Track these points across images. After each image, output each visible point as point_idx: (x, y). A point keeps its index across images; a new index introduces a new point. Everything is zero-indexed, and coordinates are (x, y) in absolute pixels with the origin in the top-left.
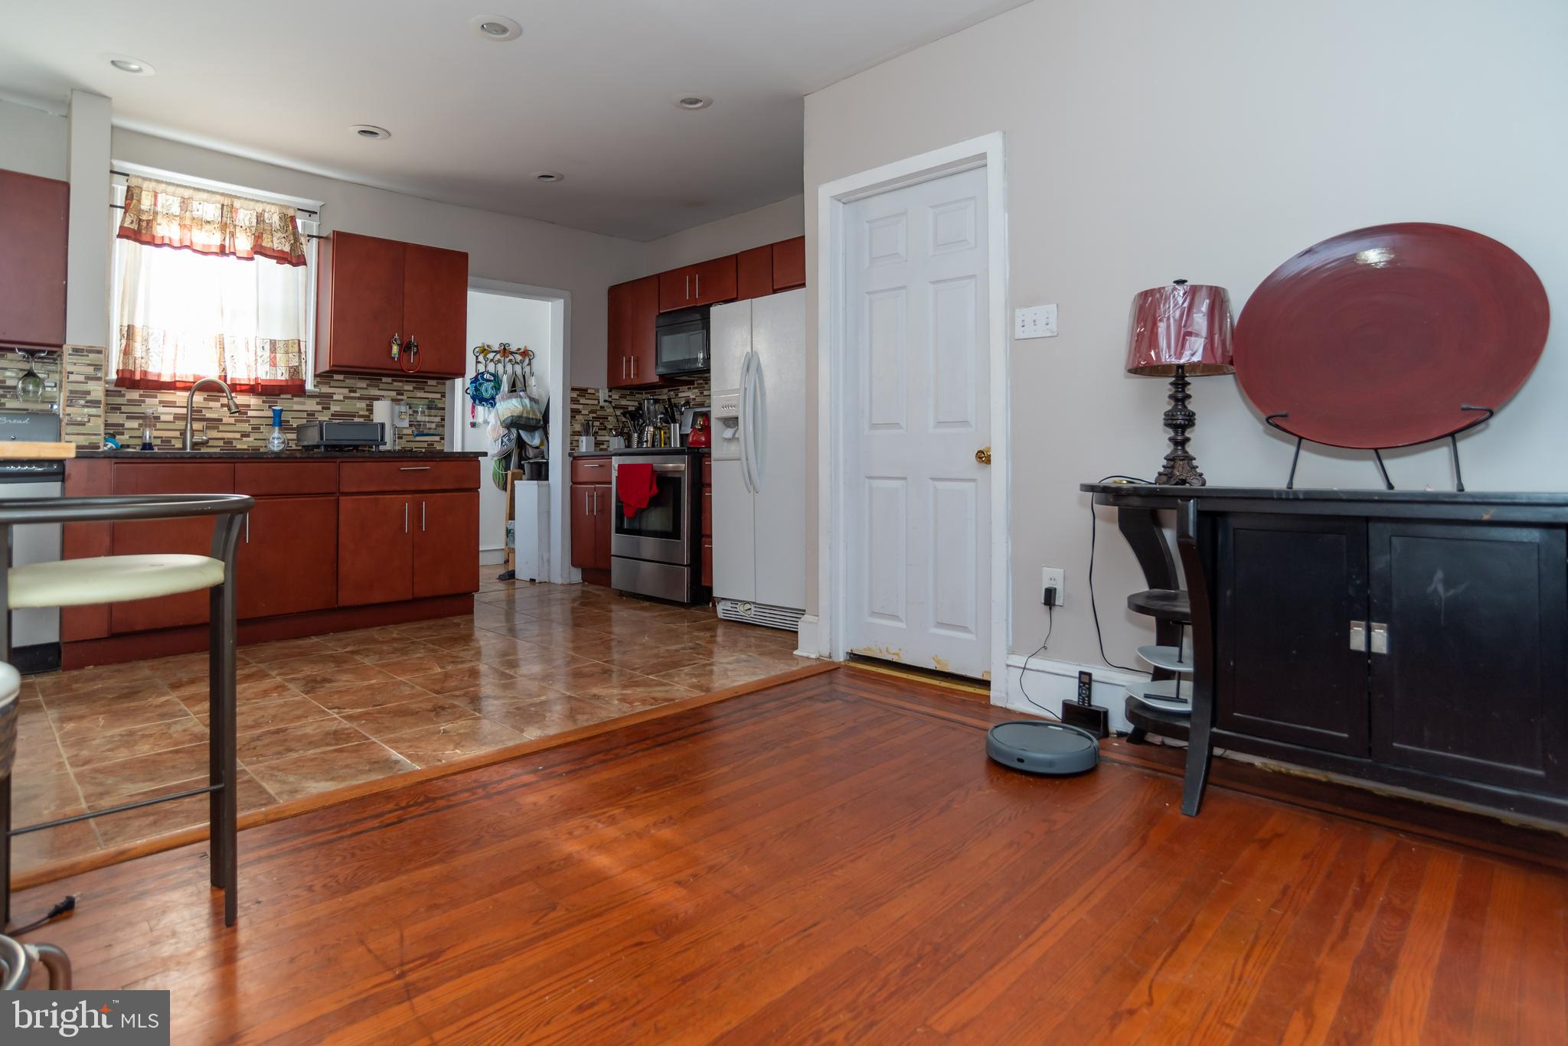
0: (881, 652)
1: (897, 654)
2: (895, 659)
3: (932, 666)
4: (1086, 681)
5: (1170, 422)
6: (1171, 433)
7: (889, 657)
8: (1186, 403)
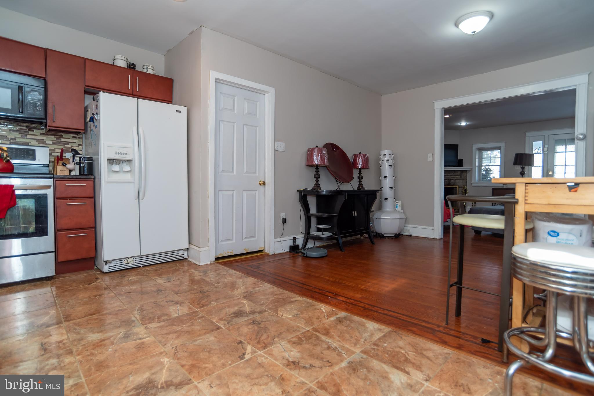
0: (225, 253)
1: (232, 252)
2: (231, 254)
3: (244, 252)
4: (295, 239)
5: (315, 177)
6: (315, 179)
7: (229, 254)
8: (319, 173)
